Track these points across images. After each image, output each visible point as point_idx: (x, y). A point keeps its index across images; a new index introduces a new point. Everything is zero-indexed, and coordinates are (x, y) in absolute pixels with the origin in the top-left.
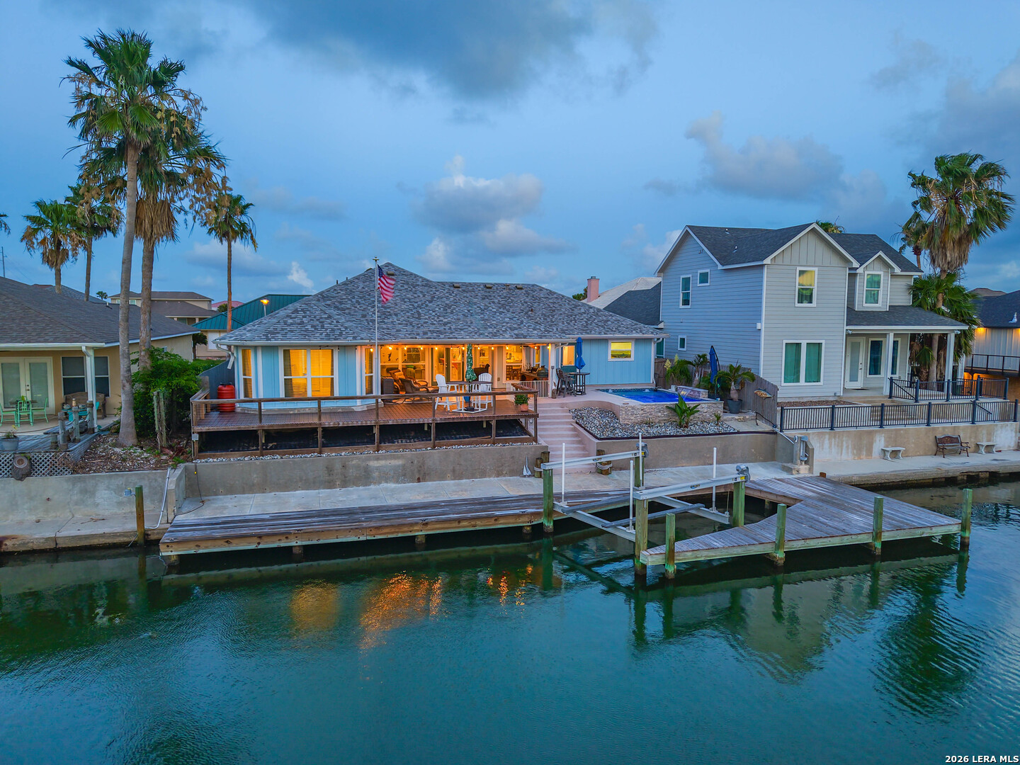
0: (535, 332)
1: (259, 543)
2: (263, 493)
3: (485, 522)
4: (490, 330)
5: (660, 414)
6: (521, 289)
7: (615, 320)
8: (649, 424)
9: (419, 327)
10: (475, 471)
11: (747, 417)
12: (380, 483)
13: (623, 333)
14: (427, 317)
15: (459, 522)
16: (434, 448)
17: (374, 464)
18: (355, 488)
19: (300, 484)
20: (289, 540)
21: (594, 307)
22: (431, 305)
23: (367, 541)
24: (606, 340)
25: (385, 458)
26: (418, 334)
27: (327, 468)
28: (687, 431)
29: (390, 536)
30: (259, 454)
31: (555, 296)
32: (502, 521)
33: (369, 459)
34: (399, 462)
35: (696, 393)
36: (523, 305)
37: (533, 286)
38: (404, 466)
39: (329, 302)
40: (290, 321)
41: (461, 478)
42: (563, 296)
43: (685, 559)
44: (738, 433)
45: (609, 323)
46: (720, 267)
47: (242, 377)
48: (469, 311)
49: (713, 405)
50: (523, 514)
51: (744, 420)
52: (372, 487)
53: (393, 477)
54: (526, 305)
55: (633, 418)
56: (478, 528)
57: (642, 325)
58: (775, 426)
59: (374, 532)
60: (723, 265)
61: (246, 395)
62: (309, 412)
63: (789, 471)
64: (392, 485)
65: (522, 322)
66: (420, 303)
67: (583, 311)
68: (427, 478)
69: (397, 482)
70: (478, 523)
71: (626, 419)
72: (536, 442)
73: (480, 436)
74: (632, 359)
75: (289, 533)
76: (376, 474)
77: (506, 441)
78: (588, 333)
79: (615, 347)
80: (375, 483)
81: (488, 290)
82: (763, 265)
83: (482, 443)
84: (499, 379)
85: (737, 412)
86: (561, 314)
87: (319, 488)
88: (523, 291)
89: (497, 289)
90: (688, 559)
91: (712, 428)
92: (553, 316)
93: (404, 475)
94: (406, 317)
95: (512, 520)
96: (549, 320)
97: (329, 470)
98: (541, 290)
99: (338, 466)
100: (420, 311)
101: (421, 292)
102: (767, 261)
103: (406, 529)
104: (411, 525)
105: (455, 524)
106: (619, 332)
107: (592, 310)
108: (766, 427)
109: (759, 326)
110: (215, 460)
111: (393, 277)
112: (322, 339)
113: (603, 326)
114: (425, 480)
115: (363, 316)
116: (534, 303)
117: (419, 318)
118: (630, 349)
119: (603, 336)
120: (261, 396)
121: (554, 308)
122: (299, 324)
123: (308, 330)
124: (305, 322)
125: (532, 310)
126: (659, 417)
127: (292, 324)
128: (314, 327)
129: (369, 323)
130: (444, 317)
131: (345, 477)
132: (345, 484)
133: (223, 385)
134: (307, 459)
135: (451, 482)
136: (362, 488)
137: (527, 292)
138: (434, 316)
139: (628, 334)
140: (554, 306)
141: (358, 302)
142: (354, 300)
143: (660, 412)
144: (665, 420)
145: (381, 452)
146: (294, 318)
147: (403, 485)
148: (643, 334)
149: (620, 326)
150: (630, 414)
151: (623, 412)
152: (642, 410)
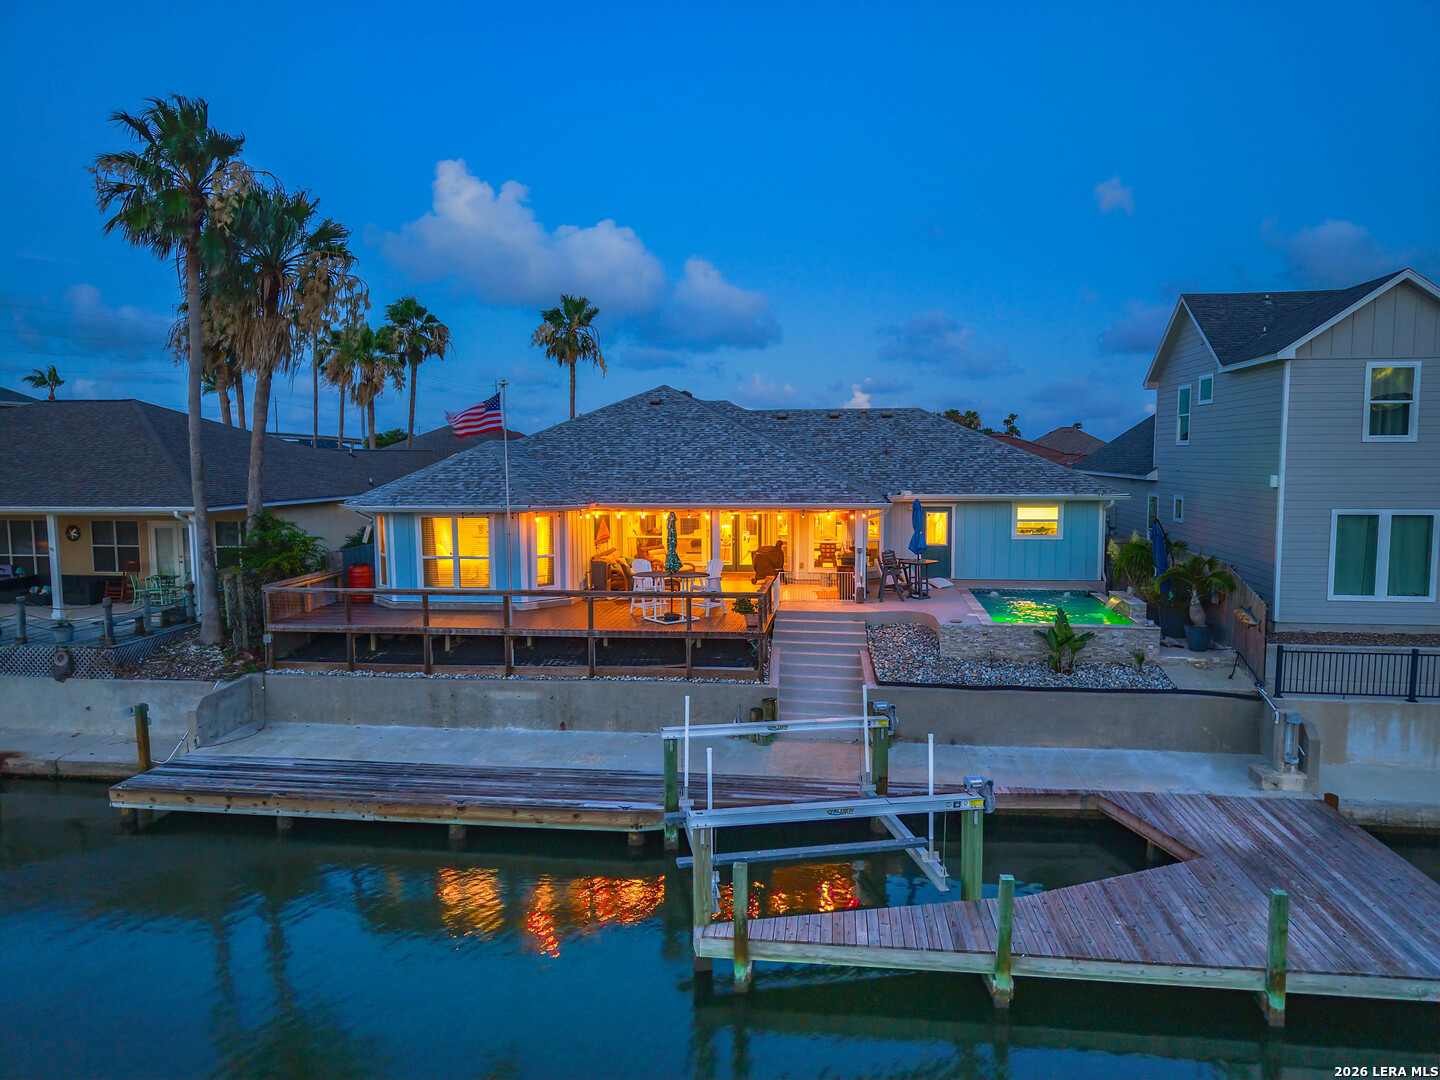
1: (228, 806)
3: (557, 817)
4: (752, 487)
5: (1021, 644)
6: (889, 417)
7: (1034, 468)
8: (993, 661)
9: (642, 484)
10: (651, 721)
11: (1216, 660)
12: (504, 725)
13: (1036, 491)
15: (515, 812)
17: (496, 695)
18: (469, 728)
19: (393, 716)
20: (266, 807)
22: (685, 448)
23: (376, 822)
24: (1009, 503)
25: (513, 688)
26: (633, 495)
27: (430, 695)
28: (1064, 680)
29: (408, 820)
30: (348, 668)
32: (585, 819)
33: (490, 688)
34: (532, 696)
36: (877, 443)
37: (913, 411)
38: (539, 703)
39: (538, 447)
40: (442, 476)
43: (779, 956)
44: (1175, 691)
46: (1221, 369)
47: (380, 554)
48: (738, 457)
49: (1138, 633)
50: (625, 811)
51: (1209, 667)
53: (524, 718)
55: (965, 648)
56: (544, 826)
58: (1260, 683)
59: (383, 811)
60: (1224, 364)
62: (454, 608)
63: (1257, 780)
64: (521, 730)
67: (980, 452)
68: (576, 723)
69: (530, 726)
70: (546, 817)
71: (951, 649)
72: (762, 680)
74: (1060, 536)
75: (268, 796)
76: (499, 712)
77: (709, 675)
78: (968, 492)
79: (1025, 513)
80: (498, 725)
81: (831, 420)
82: (1282, 362)
83: (670, 674)
84: (802, 566)
85: (1200, 647)
87: (418, 724)
88: (892, 420)
89: (847, 418)
90: (786, 957)
91: (1120, 678)
92: (920, 461)
93: (541, 717)
94: (634, 467)
95: (604, 820)
96: (908, 468)
97: (434, 699)
98: (924, 418)
99: (446, 695)
100: (662, 458)
102: (1289, 352)
103: (431, 812)
104: (440, 806)
105: (509, 815)
106: (1030, 490)
108: (1244, 684)
109: (1274, 481)
110: (293, 672)
111: (657, 407)
112: (464, 503)
113: (1003, 479)
114: (571, 727)
115: (574, 467)
116: (899, 440)
117: (653, 470)
118: (1056, 518)
119: (996, 496)
120: (394, 587)
121: (930, 448)
122: (450, 480)
123: (455, 489)
124: (461, 477)
125: (886, 452)
126: (1019, 649)
127: (441, 480)
128: (467, 485)
129: (572, 478)
130: (692, 467)
131: (456, 712)
132: (455, 722)
133: (355, 565)
134: (405, 680)
135: (609, 734)
136: (478, 730)
137: (897, 424)
138: (678, 466)
139: (1047, 492)
140: (931, 445)
141: (580, 447)
142: (576, 444)
143: (1021, 640)
144: (1033, 656)
145: (512, 677)
146: (450, 472)
147: (539, 731)
148: (1076, 492)
149: (1037, 478)
150: (959, 641)
151: (947, 637)
152: (984, 634)
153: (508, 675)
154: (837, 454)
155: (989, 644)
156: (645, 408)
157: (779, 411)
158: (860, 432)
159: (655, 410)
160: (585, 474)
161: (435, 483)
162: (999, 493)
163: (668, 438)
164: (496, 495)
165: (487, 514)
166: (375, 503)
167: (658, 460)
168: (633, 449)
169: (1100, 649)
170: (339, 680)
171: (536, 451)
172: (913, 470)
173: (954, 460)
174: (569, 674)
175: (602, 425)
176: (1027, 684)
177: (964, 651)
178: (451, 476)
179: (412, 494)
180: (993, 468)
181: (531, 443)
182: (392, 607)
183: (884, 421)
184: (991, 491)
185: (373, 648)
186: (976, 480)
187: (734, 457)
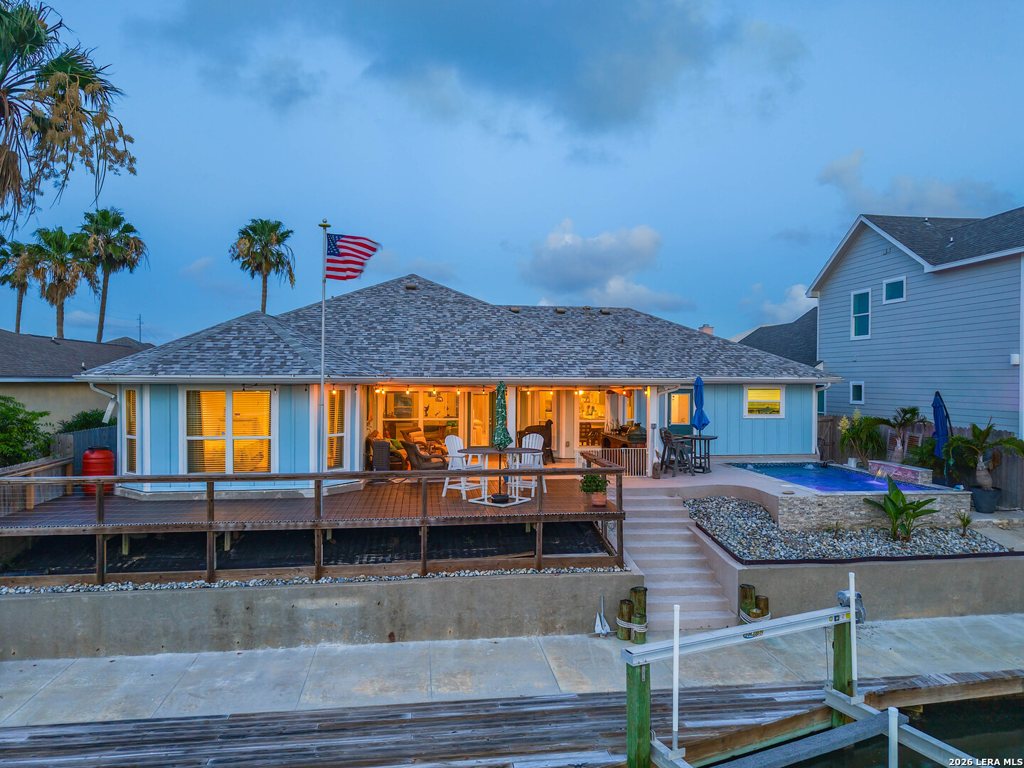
0: (624, 367)
2: (95, 656)
4: (548, 363)
5: (852, 513)
6: (608, 314)
7: (753, 356)
8: (836, 532)
9: (431, 359)
10: (500, 623)
11: (1016, 520)
12: (317, 641)
13: (767, 375)
14: (449, 344)
16: (424, 573)
17: (305, 604)
18: (270, 650)
19: (164, 641)
21: (719, 338)
22: (460, 327)
24: (740, 386)
25: (327, 594)
26: (427, 369)
27: (217, 610)
28: (910, 549)
30: (96, 580)
31: (658, 323)
33: (297, 596)
34: (353, 602)
35: (909, 475)
36: (609, 334)
37: (626, 310)
38: (362, 611)
39: (302, 323)
40: (210, 344)
41: (472, 634)
42: (671, 323)
44: (1010, 553)
45: (744, 360)
46: (928, 268)
47: (126, 436)
48: (518, 336)
49: (953, 498)
51: (1012, 527)
52: (302, 648)
53: (342, 630)
54: (613, 335)
55: (802, 520)
57: (796, 363)
60: (932, 264)
61: (132, 467)
62: (226, 497)
64: (340, 647)
65: (602, 352)
66: (443, 325)
67: (701, 342)
68: (408, 633)
69: (350, 640)
71: (789, 522)
72: (622, 566)
73: (514, 552)
74: (782, 415)
76: (309, 625)
77: (562, 564)
78: (711, 374)
79: (754, 396)
80: (307, 642)
81: (559, 315)
83: (517, 566)
84: (568, 445)
86: (667, 347)
87: (199, 649)
88: (611, 316)
89: (573, 314)
91: (956, 544)
92: (655, 350)
93: (364, 627)
94: (415, 344)
96: (648, 354)
97: (222, 614)
98: (637, 315)
99: (237, 608)
100: (441, 335)
101: (450, 311)
106: (761, 373)
107: (715, 342)
109: (1015, 359)
111: (414, 292)
112: (246, 372)
113: (734, 365)
114: (403, 638)
115: (349, 342)
116: (627, 332)
117: (436, 346)
118: (779, 399)
119: (735, 378)
120: (147, 472)
121: (657, 339)
122: (221, 349)
123: (230, 358)
124: (234, 343)
125: (622, 342)
126: (850, 518)
127: (209, 349)
128: (243, 353)
129: (352, 353)
130: (476, 344)
131: (251, 628)
132: (250, 641)
133: (92, 450)
134: (181, 592)
135: (452, 644)
136: (281, 650)
137: (616, 318)
138: (461, 343)
140: (656, 337)
141: (348, 324)
142: (343, 321)
143: (852, 509)
144: (862, 524)
145: (323, 580)
146: (219, 340)
147: (361, 646)
150: (796, 512)
151: (785, 509)
152: (819, 505)
153: (318, 578)
155: (824, 514)
156: (402, 292)
157: (508, 306)
159: (413, 294)
160: (365, 349)
161: (203, 351)
163: (439, 318)
164: (284, 364)
165: (274, 385)
166: (130, 371)
167: (437, 337)
168: (406, 326)
170: (85, 598)
171: (301, 327)
173: (683, 349)
174: (396, 572)
175: (363, 305)
177: (801, 523)
178: (222, 344)
179: (177, 363)
180: (720, 356)
181: (292, 319)
182: (144, 499)
183: (605, 316)
184: (730, 374)
185: (125, 552)
186: (712, 365)
187: (514, 336)
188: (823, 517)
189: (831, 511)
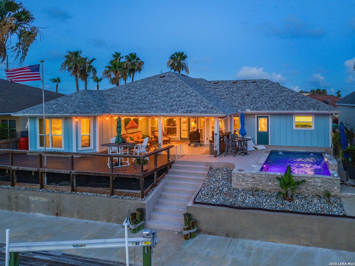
5: (270, 183)
6: (255, 82)
7: (304, 101)
18: (22, 212)
24: (291, 115)
28: (286, 206)
34: (46, 200)
36: (246, 91)
37: (264, 80)
39: (109, 92)
40: (53, 102)
67: (284, 94)
69: (45, 213)
71: (237, 184)
74: (313, 128)
79: (299, 119)
81: (233, 84)
83: (105, 192)
84: (207, 139)
86: (266, 97)
89: (239, 83)
93: (49, 209)
98: (267, 82)
107: (291, 94)
113: (290, 105)
114: (60, 215)
116: (255, 90)
118: (311, 121)
119: (285, 111)
121: (265, 93)
124: (59, 103)
125: (248, 95)
126: (269, 186)
132: (17, 209)
133: (22, 137)
136: (25, 214)
137: (257, 84)
139: (306, 110)
140: (266, 92)
142: (123, 91)
143: (270, 181)
144: (276, 189)
146: (57, 101)
147: (47, 216)
148: (318, 110)
149: (303, 105)
150: (241, 180)
151: (235, 178)
152: (252, 178)
153: (41, 189)
154: (230, 96)
155: (255, 182)
157: (215, 81)
158: (242, 88)
160: (116, 102)
162: (286, 110)
169: (309, 188)
171: (107, 94)
172: (255, 101)
173: (273, 98)
176: (266, 207)
177: (243, 185)
183: (252, 84)
184: (283, 109)
186: (279, 105)
188: (254, 184)
189: (258, 181)
